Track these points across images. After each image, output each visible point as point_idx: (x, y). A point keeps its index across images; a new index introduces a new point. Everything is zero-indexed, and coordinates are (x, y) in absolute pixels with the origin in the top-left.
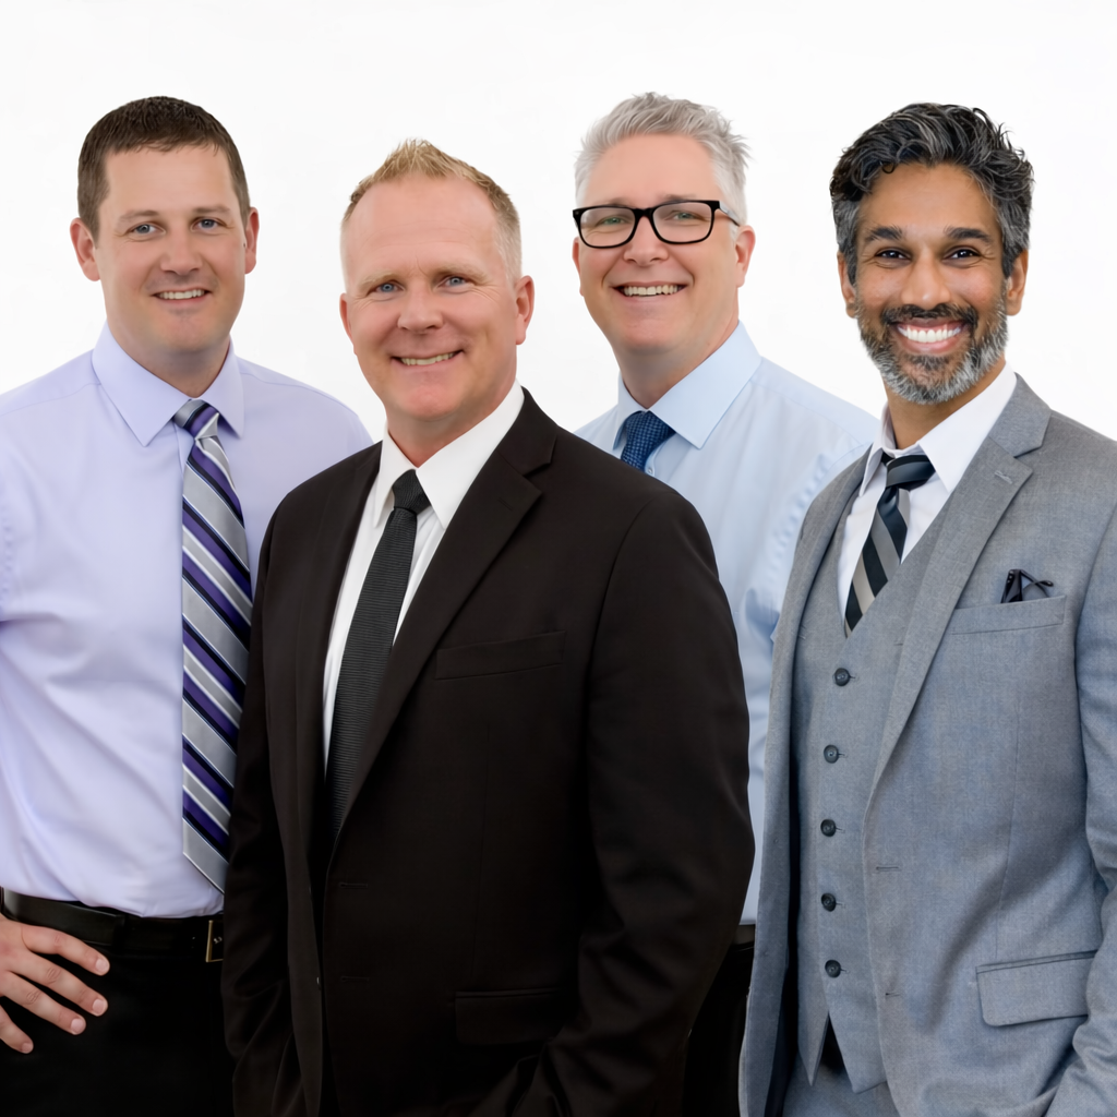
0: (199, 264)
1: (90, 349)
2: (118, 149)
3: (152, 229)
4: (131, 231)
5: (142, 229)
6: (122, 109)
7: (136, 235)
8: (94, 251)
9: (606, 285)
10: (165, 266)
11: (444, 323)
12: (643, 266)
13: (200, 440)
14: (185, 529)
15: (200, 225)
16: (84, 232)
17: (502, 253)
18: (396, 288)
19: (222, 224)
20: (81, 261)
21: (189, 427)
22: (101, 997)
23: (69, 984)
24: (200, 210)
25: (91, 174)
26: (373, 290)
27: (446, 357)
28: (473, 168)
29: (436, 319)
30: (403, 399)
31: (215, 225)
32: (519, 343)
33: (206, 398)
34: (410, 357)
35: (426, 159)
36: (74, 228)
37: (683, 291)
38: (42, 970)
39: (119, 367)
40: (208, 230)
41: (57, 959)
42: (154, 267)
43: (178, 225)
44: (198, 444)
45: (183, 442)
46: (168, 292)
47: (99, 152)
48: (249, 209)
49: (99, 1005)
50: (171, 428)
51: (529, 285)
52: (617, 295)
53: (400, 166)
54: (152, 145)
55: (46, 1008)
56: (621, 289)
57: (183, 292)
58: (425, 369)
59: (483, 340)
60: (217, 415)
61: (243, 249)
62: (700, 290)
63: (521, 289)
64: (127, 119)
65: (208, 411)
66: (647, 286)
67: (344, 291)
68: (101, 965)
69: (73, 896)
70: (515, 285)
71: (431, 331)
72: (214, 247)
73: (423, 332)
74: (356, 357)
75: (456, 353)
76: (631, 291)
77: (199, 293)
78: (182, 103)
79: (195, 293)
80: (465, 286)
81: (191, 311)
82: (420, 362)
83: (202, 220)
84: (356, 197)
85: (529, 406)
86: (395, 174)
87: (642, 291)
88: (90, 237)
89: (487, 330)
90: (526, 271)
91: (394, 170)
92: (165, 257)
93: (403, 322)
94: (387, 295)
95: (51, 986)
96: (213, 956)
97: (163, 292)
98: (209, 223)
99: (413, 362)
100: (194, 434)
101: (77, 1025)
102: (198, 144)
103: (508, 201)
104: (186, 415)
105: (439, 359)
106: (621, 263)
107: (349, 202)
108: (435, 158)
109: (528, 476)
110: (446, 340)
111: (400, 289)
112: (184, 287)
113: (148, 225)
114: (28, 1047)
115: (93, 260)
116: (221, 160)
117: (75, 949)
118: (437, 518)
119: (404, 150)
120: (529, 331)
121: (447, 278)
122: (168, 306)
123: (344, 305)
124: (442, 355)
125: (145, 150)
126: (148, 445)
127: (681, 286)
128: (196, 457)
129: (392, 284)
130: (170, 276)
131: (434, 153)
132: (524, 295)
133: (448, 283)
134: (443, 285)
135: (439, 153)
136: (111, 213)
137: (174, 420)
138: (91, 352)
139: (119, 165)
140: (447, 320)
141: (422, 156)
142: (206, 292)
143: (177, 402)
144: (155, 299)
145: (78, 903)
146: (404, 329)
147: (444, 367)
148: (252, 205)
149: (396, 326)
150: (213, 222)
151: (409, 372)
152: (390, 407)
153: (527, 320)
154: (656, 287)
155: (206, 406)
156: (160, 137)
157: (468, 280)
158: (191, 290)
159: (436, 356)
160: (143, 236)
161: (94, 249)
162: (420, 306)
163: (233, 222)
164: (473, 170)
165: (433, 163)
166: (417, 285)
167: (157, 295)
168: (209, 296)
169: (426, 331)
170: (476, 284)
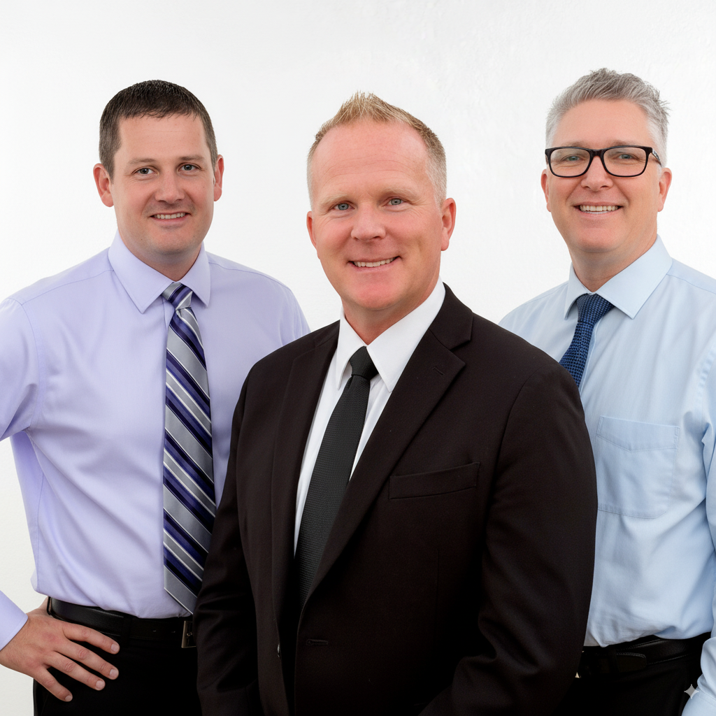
0: (182, 197)
1: (106, 247)
2: (128, 115)
3: (150, 172)
4: (135, 172)
5: (144, 171)
6: (130, 89)
7: (140, 176)
8: (110, 186)
9: (569, 204)
10: (159, 197)
11: (386, 234)
12: (595, 192)
13: (179, 310)
14: (167, 371)
15: (183, 169)
16: (104, 174)
17: (432, 179)
18: (349, 207)
19: (198, 167)
20: (101, 193)
21: (172, 301)
22: (114, 667)
23: (94, 660)
24: (184, 158)
25: (109, 132)
26: (332, 208)
27: (388, 261)
28: (409, 114)
29: (381, 231)
30: (356, 293)
31: (193, 168)
32: (443, 249)
33: (184, 281)
34: (361, 261)
35: (373, 107)
36: (97, 171)
37: (621, 210)
38: (76, 650)
39: (126, 261)
40: (188, 172)
41: (85, 644)
42: (151, 197)
43: (168, 170)
44: (177, 312)
45: (168, 311)
46: (160, 214)
47: (114, 118)
48: (217, 156)
49: (114, 673)
50: (160, 302)
51: (452, 206)
52: (576, 212)
53: (353, 113)
54: (151, 114)
55: (79, 674)
56: (578, 207)
57: (171, 214)
58: (373, 270)
59: (416, 249)
60: (191, 293)
61: (212, 185)
62: (632, 212)
63: (447, 208)
64: (133, 95)
65: (185, 290)
66: (596, 205)
67: (310, 210)
68: (114, 648)
69: (94, 603)
70: (441, 205)
71: (377, 240)
72: (193, 185)
73: (370, 241)
74: (319, 260)
75: (395, 258)
76: (584, 208)
77: (182, 215)
78: (171, 85)
79: (179, 215)
80: (403, 206)
81: (176, 227)
82: (369, 265)
83: (186, 165)
84: (320, 136)
85: (450, 298)
86: (349, 118)
87: (593, 208)
88: (107, 176)
89: (419, 241)
90: (449, 194)
91: (348, 116)
92: (159, 191)
93: (354, 233)
94: (343, 213)
95: (83, 662)
96: (186, 644)
97: (156, 215)
98: (189, 167)
99: (363, 264)
100: (175, 306)
101: (100, 685)
102: (183, 113)
103: (436, 140)
104: (170, 293)
105: (383, 263)
106: (579, 188)
107: (314, 140)
108: (381, 108)
109: (454, 350)
110: (388, 248)
111: (353, 208)
112: (173, 211)
113: (147, 169)
114: (69, 698)
115: (109, 192)
116: (199, 123)
117: (97, 638)
118: (383, 382)
119: (355, 101)
120: (452, 240)
121: (390, 199)
122: (159, 223)
123: (310, 219)
124: (386, 260)
125: (145, 117)
126: (145, 312)
127: (619, 207)
128: (176, 322)
129: (346, 204)
130: (161, 203)
131: (379, 103)
132: (448, 213)
133: (390, 203)
134: (386, 205)
135: (383, 103)
136: (122, 159)
137: (162, 296)
138: (107, 250)
139: (126, 126)
140: (388, 232)
141: (371, 105)
142: (187, 214)
143: (164, 284)
144: (152, 219)
145: (98, 608)
146: (356, 239)
147: (387, 269)
148: (219, 153)
149: (349, 236)
150: (191, 166)
151: (360, 273)
152: (346, 299)
153: (450, 232)
154: (603, 206)
155: (183, 287)
156: (156, 107)
157: (407, 201)
158: (176, 213)
159: (380, 260)
160: (144, 176)
161: (110, 185)
162: (368, 221)
163: (206, 165)
164: (409, 116)
165: (378, 110)
166: (366, 206)
167: (153, 216)
168: (188, 216)
169: (373, 240)
170: (411, 203)
